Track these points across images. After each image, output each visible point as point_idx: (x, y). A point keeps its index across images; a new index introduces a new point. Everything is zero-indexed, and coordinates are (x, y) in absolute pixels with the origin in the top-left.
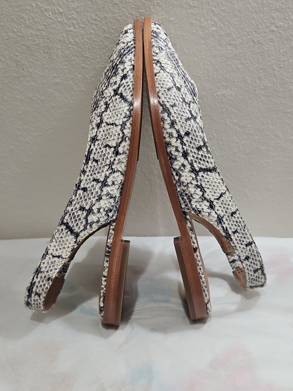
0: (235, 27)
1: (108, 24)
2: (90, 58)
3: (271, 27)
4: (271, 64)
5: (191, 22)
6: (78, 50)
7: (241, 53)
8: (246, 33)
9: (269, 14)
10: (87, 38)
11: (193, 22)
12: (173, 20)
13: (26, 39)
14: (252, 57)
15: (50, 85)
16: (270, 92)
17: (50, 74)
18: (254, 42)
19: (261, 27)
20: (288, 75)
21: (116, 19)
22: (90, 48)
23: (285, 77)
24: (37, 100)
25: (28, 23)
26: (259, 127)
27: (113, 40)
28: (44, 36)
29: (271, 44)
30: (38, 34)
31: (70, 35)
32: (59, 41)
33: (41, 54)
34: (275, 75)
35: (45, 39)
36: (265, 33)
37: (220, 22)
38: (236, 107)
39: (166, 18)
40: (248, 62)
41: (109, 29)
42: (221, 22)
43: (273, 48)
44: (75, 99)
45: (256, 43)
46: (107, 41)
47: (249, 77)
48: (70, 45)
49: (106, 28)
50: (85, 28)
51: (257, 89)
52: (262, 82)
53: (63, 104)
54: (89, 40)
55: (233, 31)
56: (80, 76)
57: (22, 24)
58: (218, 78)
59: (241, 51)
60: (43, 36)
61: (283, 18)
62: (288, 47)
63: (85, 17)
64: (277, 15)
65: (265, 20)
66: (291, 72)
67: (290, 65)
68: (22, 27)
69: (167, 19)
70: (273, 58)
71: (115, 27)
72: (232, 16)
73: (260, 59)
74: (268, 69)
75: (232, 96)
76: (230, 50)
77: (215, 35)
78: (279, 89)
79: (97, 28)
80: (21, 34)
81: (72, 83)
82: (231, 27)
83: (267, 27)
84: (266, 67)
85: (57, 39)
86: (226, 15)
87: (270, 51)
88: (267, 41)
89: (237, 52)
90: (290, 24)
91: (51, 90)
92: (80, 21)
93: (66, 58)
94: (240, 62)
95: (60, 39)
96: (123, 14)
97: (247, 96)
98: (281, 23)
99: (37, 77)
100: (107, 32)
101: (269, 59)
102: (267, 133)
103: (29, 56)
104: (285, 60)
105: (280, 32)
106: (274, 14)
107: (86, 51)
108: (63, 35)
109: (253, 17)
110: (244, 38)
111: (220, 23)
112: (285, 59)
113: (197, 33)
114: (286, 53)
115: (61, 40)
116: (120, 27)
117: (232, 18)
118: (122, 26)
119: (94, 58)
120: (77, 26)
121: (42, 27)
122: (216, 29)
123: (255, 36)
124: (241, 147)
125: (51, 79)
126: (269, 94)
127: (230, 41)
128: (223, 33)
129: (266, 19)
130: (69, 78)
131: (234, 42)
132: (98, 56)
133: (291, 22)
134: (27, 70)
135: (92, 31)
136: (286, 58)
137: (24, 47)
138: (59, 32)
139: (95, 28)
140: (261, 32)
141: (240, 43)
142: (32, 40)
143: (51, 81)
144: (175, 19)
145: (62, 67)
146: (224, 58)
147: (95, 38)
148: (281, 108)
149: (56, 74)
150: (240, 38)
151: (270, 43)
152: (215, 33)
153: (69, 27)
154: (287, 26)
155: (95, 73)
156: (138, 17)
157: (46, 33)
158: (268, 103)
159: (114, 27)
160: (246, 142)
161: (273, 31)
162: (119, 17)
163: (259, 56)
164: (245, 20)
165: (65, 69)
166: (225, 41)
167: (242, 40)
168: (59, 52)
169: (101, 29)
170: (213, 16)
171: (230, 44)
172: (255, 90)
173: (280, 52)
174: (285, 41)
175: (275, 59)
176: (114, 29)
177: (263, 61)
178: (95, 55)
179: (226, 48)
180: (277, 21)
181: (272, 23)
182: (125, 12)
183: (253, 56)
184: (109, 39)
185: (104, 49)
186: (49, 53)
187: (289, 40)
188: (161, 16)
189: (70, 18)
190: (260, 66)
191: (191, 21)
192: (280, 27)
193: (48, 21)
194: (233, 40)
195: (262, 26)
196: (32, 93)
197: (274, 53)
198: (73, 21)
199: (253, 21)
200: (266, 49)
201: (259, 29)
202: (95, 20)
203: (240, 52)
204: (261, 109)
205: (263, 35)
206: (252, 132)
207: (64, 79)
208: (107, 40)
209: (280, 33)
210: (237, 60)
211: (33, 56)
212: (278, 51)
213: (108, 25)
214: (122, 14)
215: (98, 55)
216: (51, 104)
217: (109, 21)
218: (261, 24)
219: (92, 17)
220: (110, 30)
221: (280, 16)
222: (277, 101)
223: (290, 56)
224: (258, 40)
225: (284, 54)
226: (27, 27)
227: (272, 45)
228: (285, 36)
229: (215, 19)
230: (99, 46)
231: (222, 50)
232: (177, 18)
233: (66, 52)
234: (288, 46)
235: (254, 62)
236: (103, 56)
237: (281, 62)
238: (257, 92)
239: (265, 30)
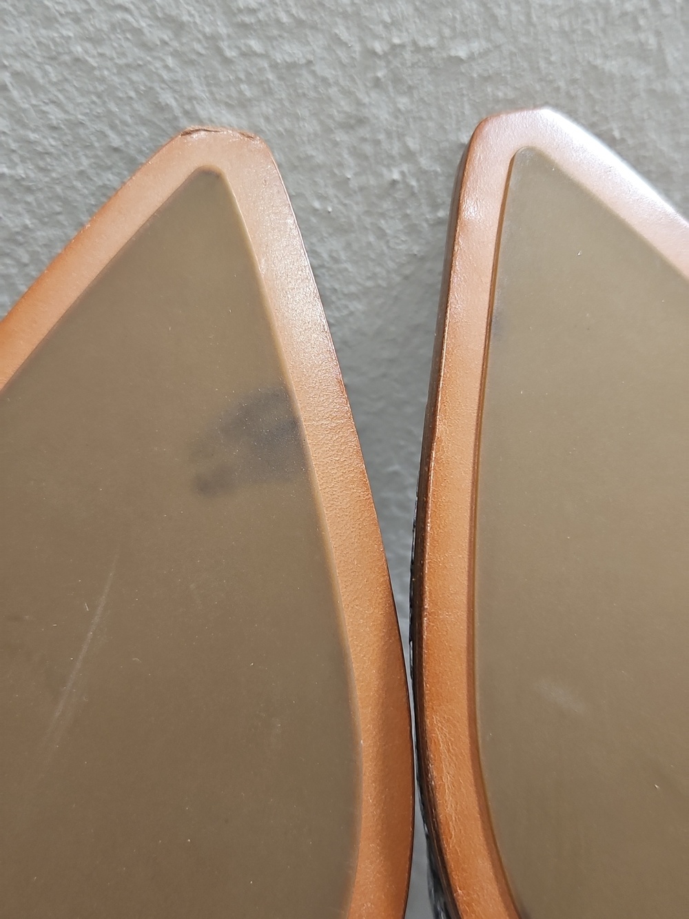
1: (15, 94)
5: (595, 68)
11: (613, 66)
12: (472, 57)
21: (67, 58)
27: (58, 198)
39: (422, 43)
41: (24, 126)
46: (20, 208)
69: (431, 49)
71: (62, 115)
96: (113, 27)
113: (630, 142)
116: (98, 117)
118: (115, 109)
144: (485, 54)
156: (224, 45)
159: (56, 115)
162: (88, 45)
176: (54, 128)
182: (126, 10)
184: (29, 190)
188: (380, 29)
191: (599, 62)
208: (16, 201)
213: (11, 101)
214: (105, 27)
217: (16, 75)
220: (33, 136)
232: (498, 47)
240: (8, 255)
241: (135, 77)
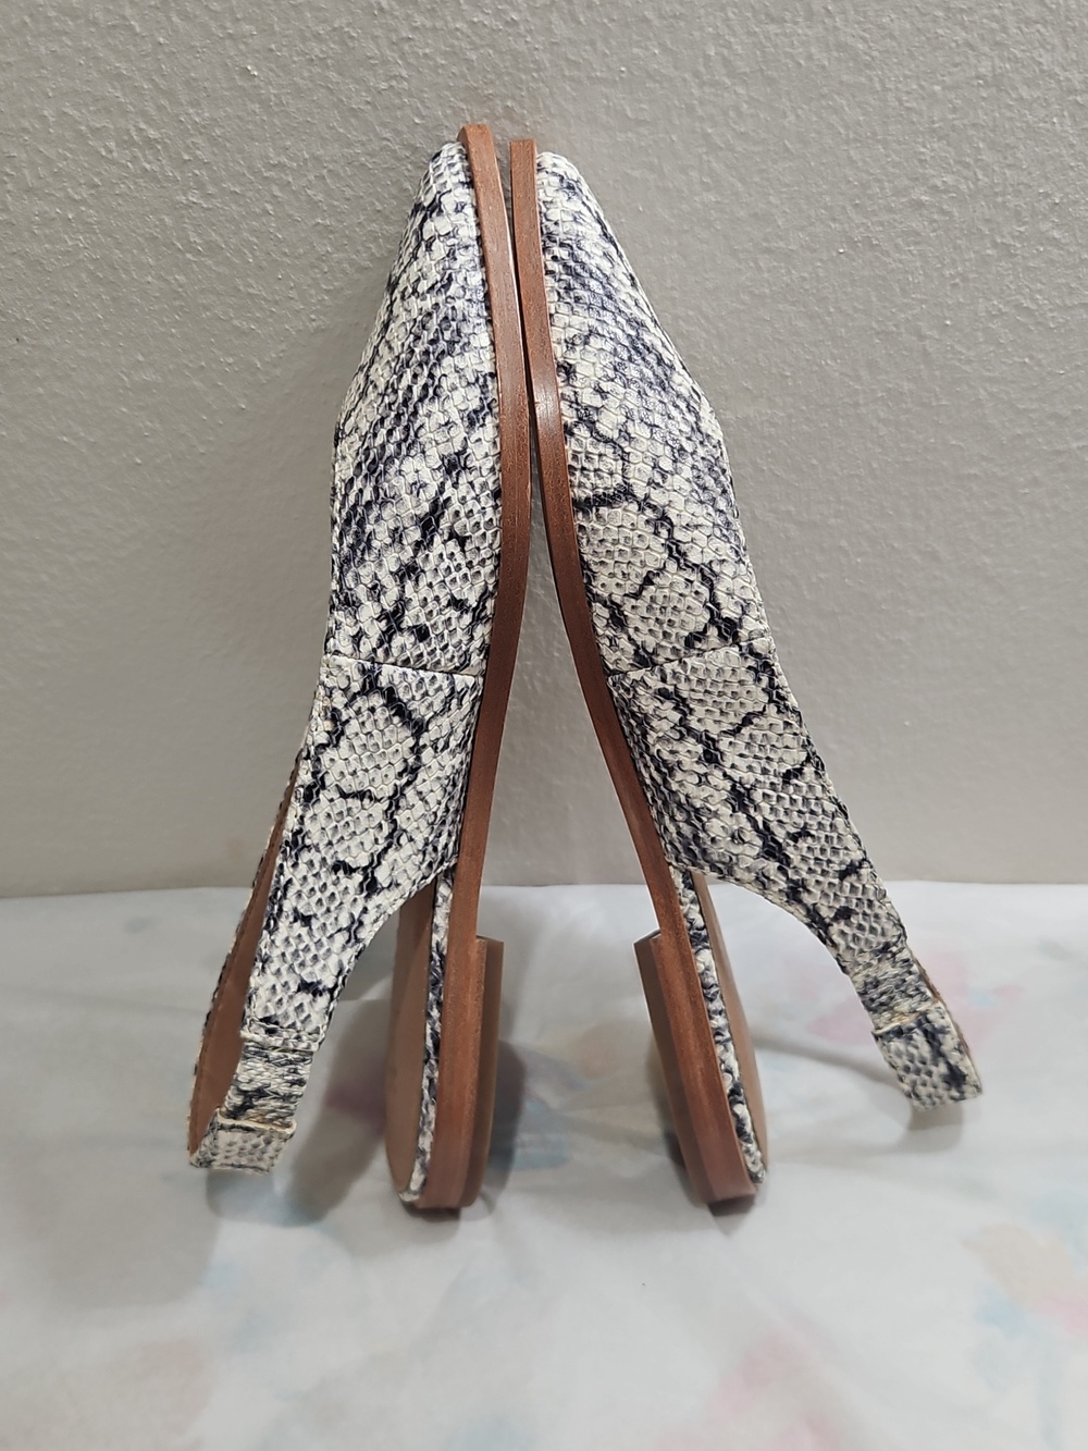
0: (785, 192)
1: (328, 181)
2: (265, 299)
3: (912, 191)
4: (913, 315)
5: (627, 174)
6: (221, 270)
7: (804, 279)
8: (823, 211)
9: (904, 146)
10: (253, 231)
11: (636, 173)
13: (26, 234)
14: (844, 292)
15: (121, 391)
16: (908, 411)
17: (118, 353)
18: (852, 243)
19: (878, 190)
20: (972, 353)
21: (356, 163)
22: (264, 264)
23: (960, 360)
24: (74, 443)
25: (29, 179)
26: (867, 526)
27: (347, 236)
28: (92, 224)
29: (912, 248)
30: (70, 217)
31: (187, 221)
32: (146, 239)
33: (81, 285)
34: (925, 353)
35: (95, 233)
36: (890, 210)
37: (733, 176)
38: (789, 461)
40: (832, 310)
41: (332, 198)
42: (734, 173)
43: (918, 264)
44: (212, 438)
45: (860, 245)
46: (325, 241)
47: (836, 361)
48: (189, 256)
49: (320, 197)
50: (243, 196)
51: (861, 402)
52: (880, 377)
53: (170, 456)
54: (257, 238)
55: (777, 207)
56: (231, 360)
57: (6, 183)
58: (726, 364)
59: (806, 275)
60: (87, 223)
61: (954, 161)
62: (970, 260)
63: (243, 159)
64: (933, 150)
65: (894, 167)
66: (981, 343)
67: (976, 321)
68: (9, 192)
70: (919, 296)
71: (352, 193)
72: (776, 153)
73: (874, 299)
74: (900, 334)
75: (773, 425)
76: (769, 271)
77: (716, 220)
78: (938, 400)
79: (286, 198)
80: (6, 217)
81: (202, 385)
82: (772, 192)
83: (897, 193)
84: (896, 326)
85: (142, 235)
86: (753, 152)
87: (907, 272)
88: (899, 241)
89: (794, 277)
90: (978, 180)
91: (124, 410)
92: (224, 173)
93: (175, 299)
94: (803, 309)
95: (152, 234)
96: (381, 149)
97: (827, 425)
98: (949, 179)
99: (73, 366)
100: (325, 208)
101: (905, 301)
102: (896, 545)
103: (40, 293)
104: (960, 303)
105: (945, 207)
106: (924, 147)
107: (248, 275)
108: (162, 220)
109: (850, 158)
110: (818, 230)
111: (731, 179)
112: (961, 300)
113: (648, 213)
114: (965, 279)
115: (157, 238)
116: (370, 194)
117: (775, 162)
119: (277, 298)
120: (211, 190)
121: (85, 193)
122: (719, 199)
123: (857, 221)
124: (805, 593)
125: (122, 372)
126: (903, 418)
127: (766, 240)
128: (742, 213)
129: (895, 165)
130: (187, 367)
131: (781, 244)
132: (292, 294)
133: (984, 175)
134: (34, 342)
135: (269, 207)
136: (964, 297)
137: (19, 263)
138: (148, 209)
139: (279, 194)
140: (876, 207)
141: (802, 246)
142: (46, 236)
143: (125, 378)
145: (162, 330)
146: (746, 298)
147: (279, 231)
148: (945, 463)
149: (143, 355)
150: (802, 229)
151: (909, 246)
152: (713, 212)
153: (185, 194)
154: (968, 187)
155: (283, 351)
157: (97, 212)
158: (902, 445)
159: (349, 193)
160: (822, 576)
161: (920, 205)
162: (368, 157)
163: (869, 289)
164: (822, 168)
165: (172, 335)
166: (751, 240)
167: (809, 235)
168: (150, 279)
169: (303, 198)
170: (706, 153)
171: (768, 251)
172: (856, 405)
173: (943, 275)
174: (961, 239)
175: (925, 301)
176: (348, 199)
177: (885, 307)
178: (284, 289)
179: (752, 264)
180: (932, 172)
181: (917, 179)
182: (389, 140)
183: (850, 290)
184: (332, 232)
185: (313, 266)
186: (111, 282)
187: (973, 234)
189: (185, 162)
190: (874, 325)
191: (629, 171)
192: (946, 191)
193: (106, 170)
194: (779, 237)
195: (882, 189)
196: (55, 420)
197: (921, 278)
198: (197, 172)
199: (848, 171)
200: (893, 266)
201: (870, 197)
202: (280, 166)
203: (801, 277)
204: (875, 465)
205: (885, 217)
206: (844, 543)
207: (170, 371)
209: (943, 212)
210: (793, 304)
211: (53, 292)
212: (935, 274)
213: (326, 184)
214: (377, 148)
215: (292, 288)
216: (125, 455)
217: (330, 171)
218: (879, 181)
219: (268, 157)
220: (336, 203)
221: (943, 154)
222: (932, 441)
223: (977, 289)
224: (868, 237)
225: (955, 285)
226: (29, 190)
227: (915, 252)
228: (964, 222)
229: (714, 164)
230: (296, 258)
231: (740, 270)
233: (176, 279)
234: (973, 256)
235: (850, 312)
236: (313, 292)
237: (946, 311)
238: (863, 410)
239: (893, 201)
240: (317, 267)
241: (391, 174)
